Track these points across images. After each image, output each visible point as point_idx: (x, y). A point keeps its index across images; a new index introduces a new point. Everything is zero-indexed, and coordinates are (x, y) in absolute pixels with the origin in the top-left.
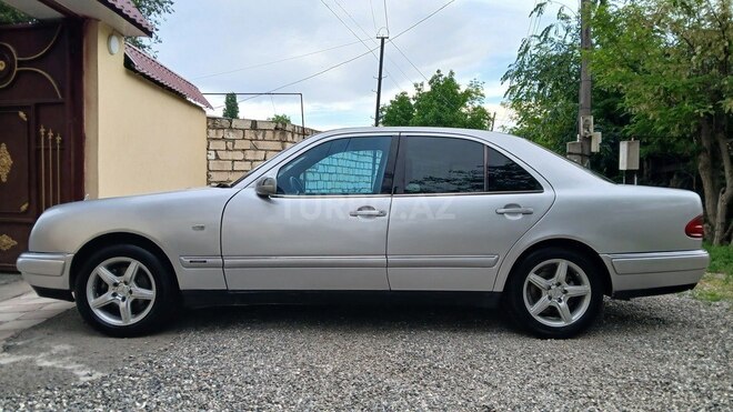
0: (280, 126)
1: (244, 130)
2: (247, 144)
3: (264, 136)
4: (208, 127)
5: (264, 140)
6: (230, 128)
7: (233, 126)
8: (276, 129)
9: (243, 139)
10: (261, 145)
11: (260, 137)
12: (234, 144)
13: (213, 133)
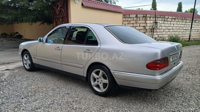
0: (145, 15)
1: (133, 18)
2: (134, 22)
3: (139, 19)
4: (123, 18)
5: (139, 20)
6: (129, 17)
7: (130, 17)
8: (144, 16)
9: (133, 20)
10: (138, 22)
11: (138, 19)
12: (130, 22)
13: (124, 19)
